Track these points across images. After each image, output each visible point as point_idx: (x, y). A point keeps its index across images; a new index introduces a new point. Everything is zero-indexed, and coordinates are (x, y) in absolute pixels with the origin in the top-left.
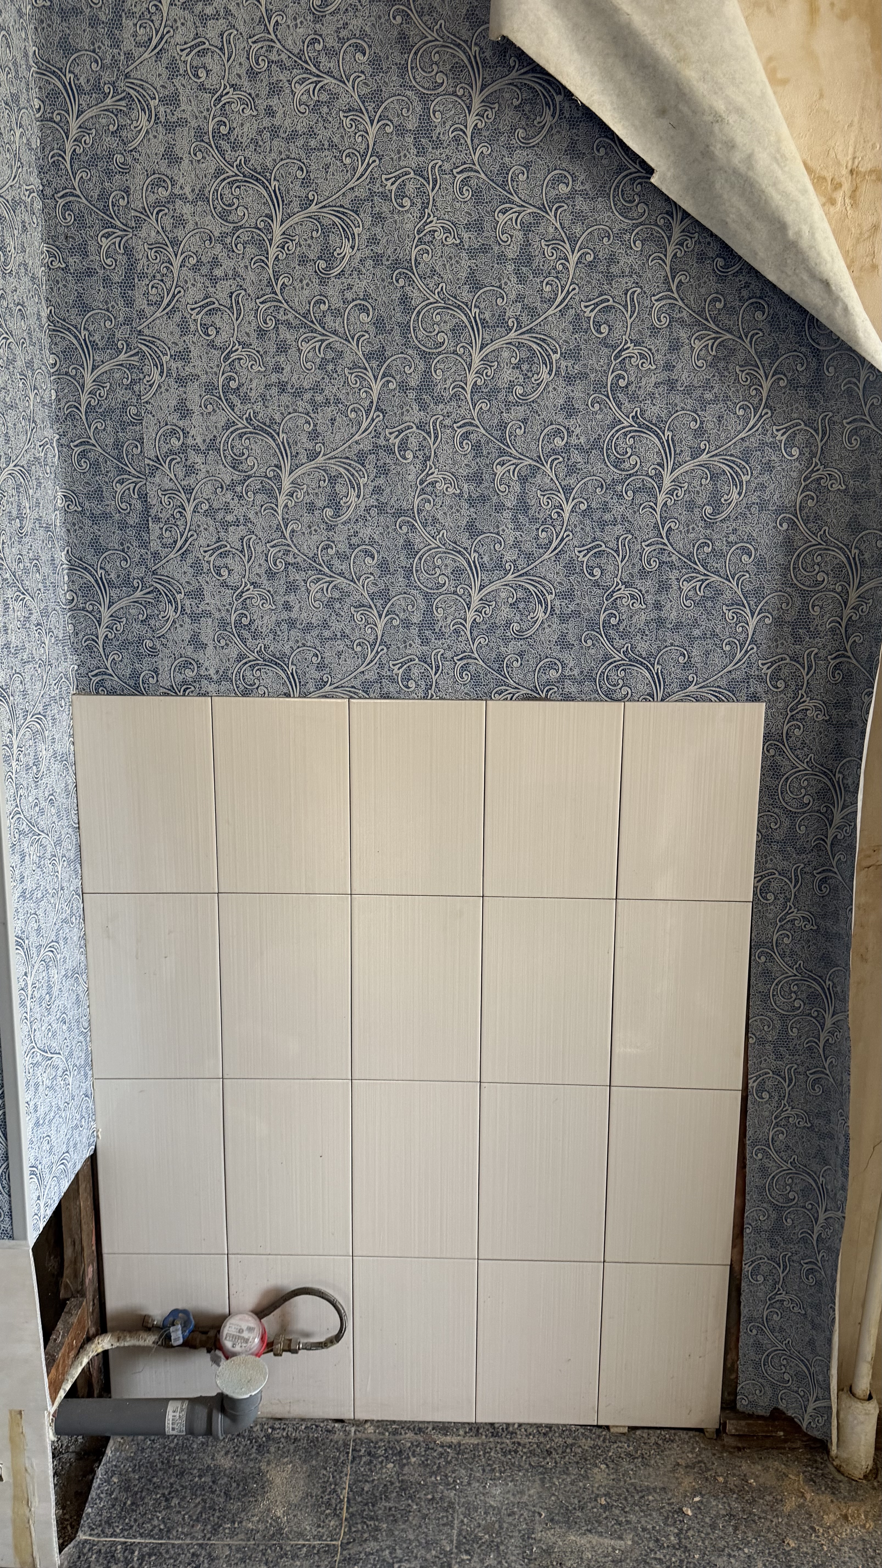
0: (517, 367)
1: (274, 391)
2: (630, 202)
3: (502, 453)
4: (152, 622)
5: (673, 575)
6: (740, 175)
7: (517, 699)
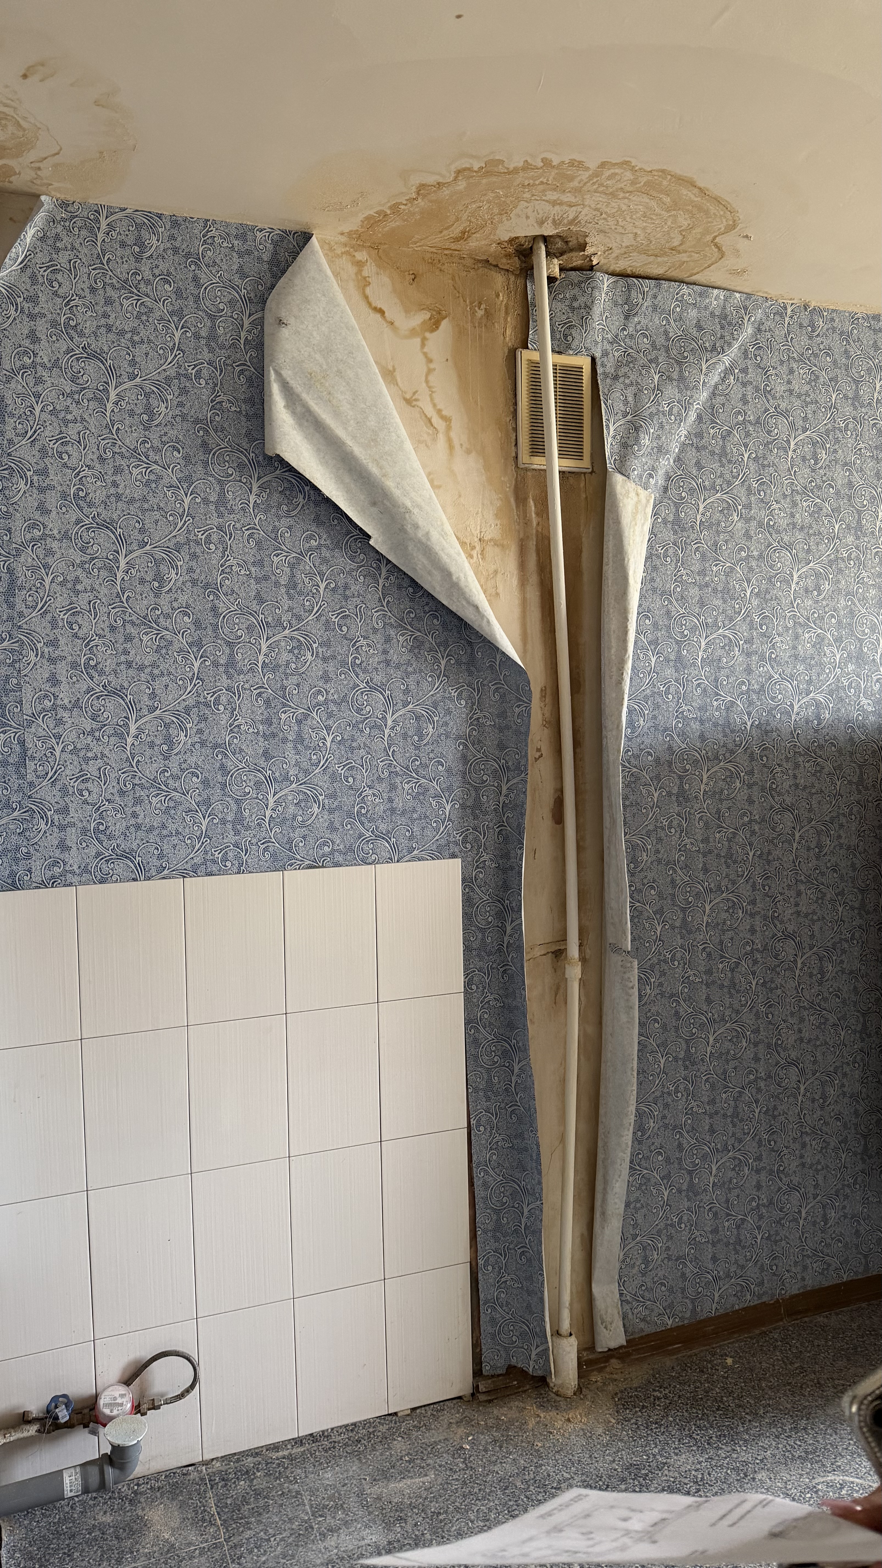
0: (290, 651)
1: (123, 667)
2: (355, 553)
3: (284, 705)
4: (27, 834)
5: (398, 780)
6: (423, 543)
7: (303, 868)
